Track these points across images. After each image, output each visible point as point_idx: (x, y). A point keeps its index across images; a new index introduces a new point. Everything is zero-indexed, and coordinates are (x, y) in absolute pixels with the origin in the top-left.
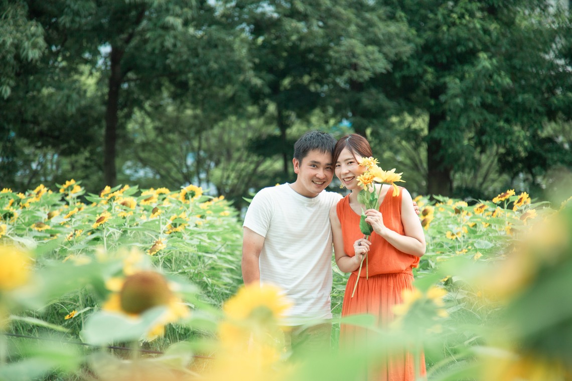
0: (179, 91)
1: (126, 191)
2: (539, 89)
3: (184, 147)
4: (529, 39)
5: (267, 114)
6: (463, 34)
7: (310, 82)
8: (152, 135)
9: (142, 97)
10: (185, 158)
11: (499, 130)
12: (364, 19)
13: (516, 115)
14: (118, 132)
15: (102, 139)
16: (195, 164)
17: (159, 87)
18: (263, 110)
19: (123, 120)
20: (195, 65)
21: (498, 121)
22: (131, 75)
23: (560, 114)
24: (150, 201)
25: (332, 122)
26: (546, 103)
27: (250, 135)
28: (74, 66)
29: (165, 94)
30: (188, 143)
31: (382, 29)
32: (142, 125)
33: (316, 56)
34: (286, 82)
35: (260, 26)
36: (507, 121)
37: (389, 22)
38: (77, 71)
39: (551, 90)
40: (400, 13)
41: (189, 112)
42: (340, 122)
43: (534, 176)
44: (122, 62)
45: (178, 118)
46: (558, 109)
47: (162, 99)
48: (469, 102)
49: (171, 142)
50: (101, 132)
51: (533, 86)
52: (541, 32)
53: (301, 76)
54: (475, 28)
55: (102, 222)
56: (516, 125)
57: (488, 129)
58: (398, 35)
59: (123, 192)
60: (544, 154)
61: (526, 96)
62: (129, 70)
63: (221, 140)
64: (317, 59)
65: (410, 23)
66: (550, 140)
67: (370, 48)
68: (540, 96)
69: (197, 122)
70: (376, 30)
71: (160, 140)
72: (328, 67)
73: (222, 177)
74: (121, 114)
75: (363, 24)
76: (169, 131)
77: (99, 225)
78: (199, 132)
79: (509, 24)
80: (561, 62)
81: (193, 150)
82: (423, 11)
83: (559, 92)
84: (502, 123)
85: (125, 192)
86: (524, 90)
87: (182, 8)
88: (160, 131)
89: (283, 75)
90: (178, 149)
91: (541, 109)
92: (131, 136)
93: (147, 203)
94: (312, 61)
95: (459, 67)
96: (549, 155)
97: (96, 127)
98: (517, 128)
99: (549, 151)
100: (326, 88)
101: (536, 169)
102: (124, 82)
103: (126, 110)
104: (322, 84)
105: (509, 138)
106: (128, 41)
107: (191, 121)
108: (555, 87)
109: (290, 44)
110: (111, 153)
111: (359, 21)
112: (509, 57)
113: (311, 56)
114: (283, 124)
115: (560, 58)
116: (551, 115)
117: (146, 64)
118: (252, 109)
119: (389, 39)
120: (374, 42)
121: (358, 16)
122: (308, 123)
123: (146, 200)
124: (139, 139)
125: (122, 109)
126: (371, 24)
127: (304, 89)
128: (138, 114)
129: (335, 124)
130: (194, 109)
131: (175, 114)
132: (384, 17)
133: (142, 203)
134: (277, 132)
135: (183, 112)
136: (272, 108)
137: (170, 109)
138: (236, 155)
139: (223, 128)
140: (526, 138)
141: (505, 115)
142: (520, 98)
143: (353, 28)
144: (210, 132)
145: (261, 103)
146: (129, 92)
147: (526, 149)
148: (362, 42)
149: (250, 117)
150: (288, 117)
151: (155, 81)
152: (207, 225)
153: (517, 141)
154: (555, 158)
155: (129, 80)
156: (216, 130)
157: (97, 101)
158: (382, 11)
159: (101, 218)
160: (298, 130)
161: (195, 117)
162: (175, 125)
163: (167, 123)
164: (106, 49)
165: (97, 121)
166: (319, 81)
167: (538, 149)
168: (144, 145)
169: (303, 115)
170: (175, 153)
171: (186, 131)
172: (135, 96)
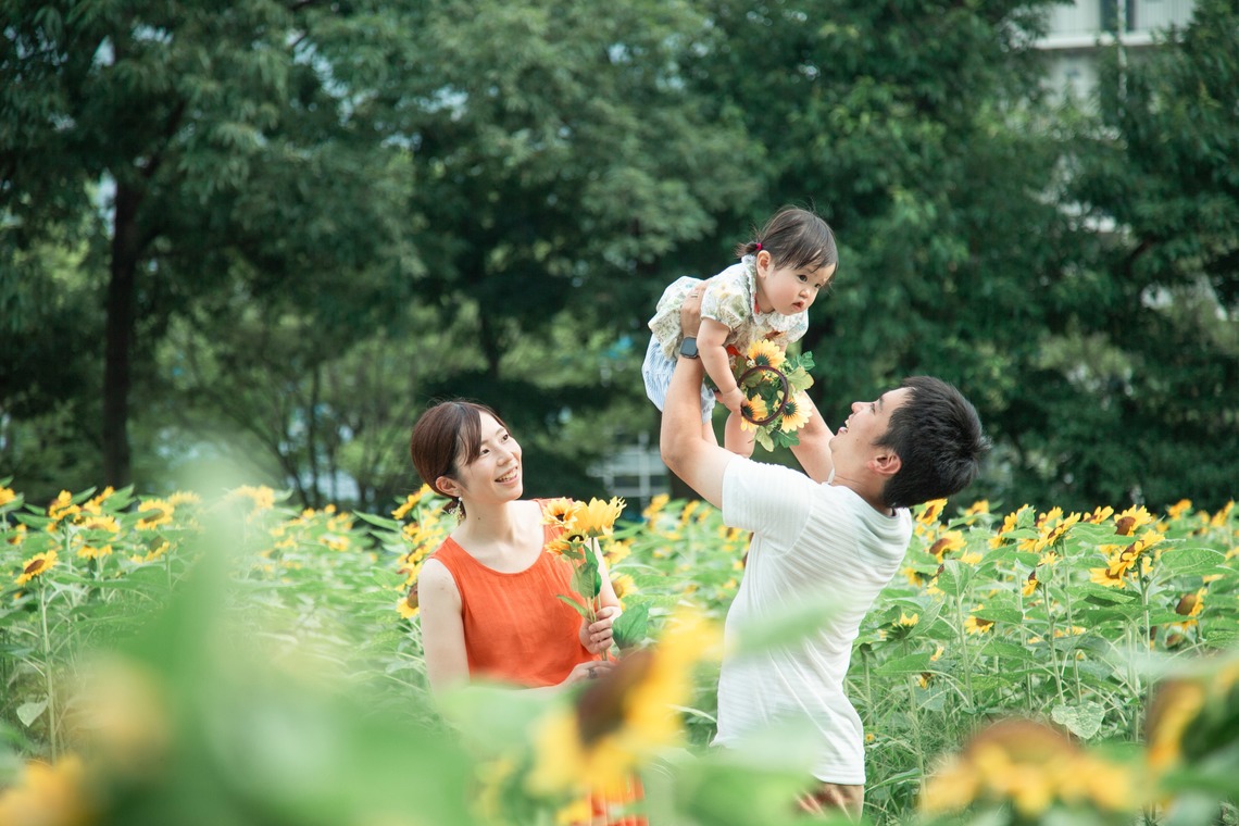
0: (266, 278)
1: (109, 500)
2: (1029, 267)
3: (282, 398)
4: (1005, 161)
5: (457, 325)
6: (864, 153)
7: (549, 257)
8: (211, 372)
9: (186, 291)
10: (284, 421)
11: (947, 355)
12: (656, 123)
13: (983, 324)
14: (137, 366)
15: (100, 382)
16: (306, 434)
17: (222, 267)
18: (448, 317)
19: (148, 341)
20: (292, 222)
21: (945, 336)
22: (162, 243)
23: (1074, 319)
24: (156, 522)
25: (597, 340)
26: (1044, 298)
27: (423, 368)
28: (39, 226)
29: (239, 285)
30: (289, 386)
31: (695, 143)
32: (192, 349)
33: (561, 199)
34: (498, 255)
35: (435, 138)
36: (964, 336)
37: (709, 130)
38: (44, 236)
39: (1054, 272)
40: (731, 110)
41: (290, 321)
42: (616, 338)
43: (1023, 451)
44: (139, 217)
45: (266, 335)
46: (1069, 309)
47: (231, 295)
48: (881, 297)
49: (253, 385)
50: (96, 367)
51: (1016, 262)
52: (1028, 147)
53: (530, 243)
54: (891, 139)
55: (36, 572)
56: (984, 341)
57: (924, 354)
58: (726, 157)
59: (101, 504)
60: (1041, 404)
61: (1001, 282)
62: (155, 233)
63: (362, 380)
64: (564, 207)
65: (753, 130)
66: (1055, 375)
67: (671, 187)
68: (1032, 284)
69: (308, 344)
70: (681, 145)
71: (229, 380)
72: (587, 225)
73: (365, 460)
74: (142, 327)
75: (654, 132)
76: (249, 364)
77: (30, 579)
78: (313, 363)
79: (964, 130)
80: (1073, 209)
81: (300, 402)
82: (781, 105)
83: (1070, 272)
84: (952, 342)
85: (106, 504)
86: (995, 268)
87: (258, 103)
88: (228, 362)
89: (492, 240)
90: (267, 402)
91: (1033, 309)
92: (164, 374)
93: (152, 526)
94: (553, 212)
95: (861, 224)
96: (1053, 407)
97: (88, 357)
98: (987, 350)
99: (1051, 398)
100: (582, 267)
101: (1027, 438)
102: (149, 258)
103: (153, 320)
104: (573, 258)
105: (969, 373)
106: (149, 172)
107: (295, 342)
108: (1063, 262)
109: (504, 175)
110: (118, 413)
111: (645, 126)
112: (962, 200)
113: (552, 200)
114: (493, 347)
115: (1070, 202)
116: (1056, 322)
117: (191, 220)
118: (423, 313)
119: (710, 166)
120: (677, 171)
121: (641, 117)
122: (548, 342)
123: (147, 520)
124: (184, 380)
125: (144, 317)
126: (671, 135)
127: (535, 270)
128: (180, 328)
129: (606, 344)
130: (302, 314)
131: (260, 327)
132: (698, 117)
133: (140, 526)
134: (482, 363)
135: (276, 321)
136: (469, 311)
137: (251, 315)
138: (396, 411)
139: (366, 355)
140: (1005, 372)
141: (958, 325)
142: (988, 288)
143: (631, 144)
144: (339, 365)
145: (445, 300)
146: (159, 281)
147: (1005, 394)
148: (650, 173)
149: (422, 331)
150: (502, 330)
151: (211, 256)
152: (284, 572)
153: (988, 379)
154: (1066, 413)
155: (157, 254)
156: (352, 359)
157: (91, 300)
158: (694, 105)
159: (36, 562)
160: (527, 357)
161: (304, 332)
162: (262, 350)
163: (243, 346)
164: (103, 190)
165: (90, 343)
166: (568, 253)
167: (1031, 395)
168: (192, 394)
169: (536, 325)
170: (262, 411)
171: (283, 362)
172: (174, 289)
